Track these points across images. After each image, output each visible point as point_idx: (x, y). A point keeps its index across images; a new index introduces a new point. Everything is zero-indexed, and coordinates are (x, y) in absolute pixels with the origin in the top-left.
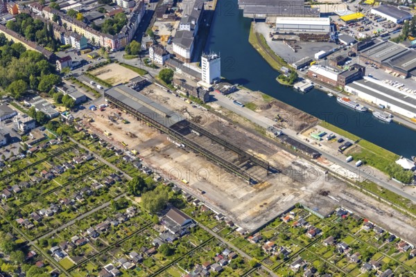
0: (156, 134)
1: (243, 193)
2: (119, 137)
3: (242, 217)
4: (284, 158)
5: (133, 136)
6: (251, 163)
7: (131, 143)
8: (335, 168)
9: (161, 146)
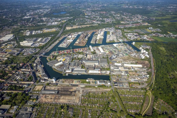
0: (54, 96)
1: (74, 98)
2: (49, 100)
3: (78, 102)
4: (74, 88)
5: (51, 99)
6: (71, 92)
7: (52, 100)
8: (81, 86)
9: (57, 97)
